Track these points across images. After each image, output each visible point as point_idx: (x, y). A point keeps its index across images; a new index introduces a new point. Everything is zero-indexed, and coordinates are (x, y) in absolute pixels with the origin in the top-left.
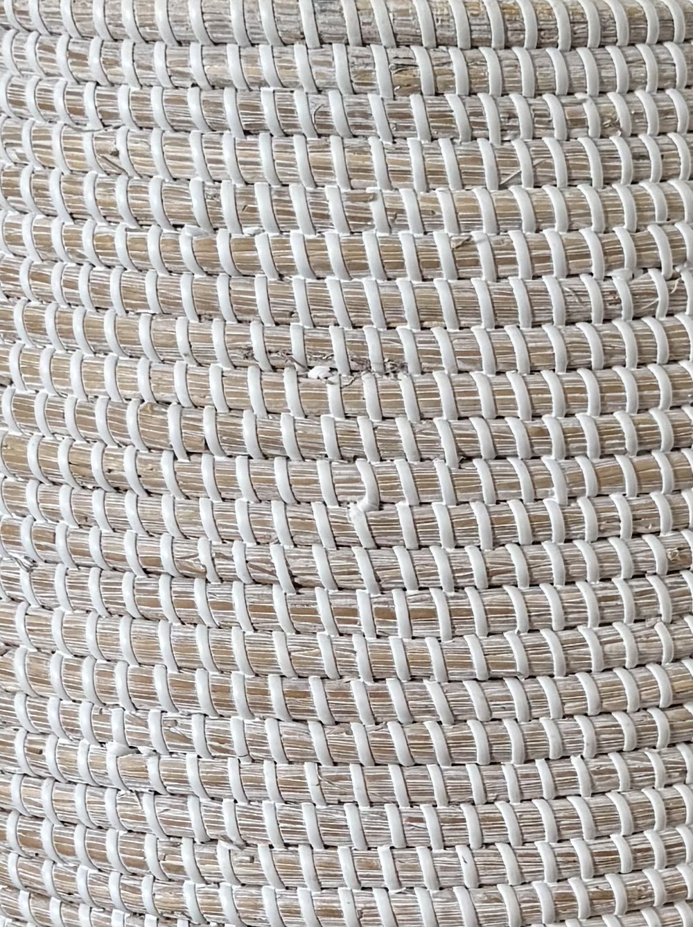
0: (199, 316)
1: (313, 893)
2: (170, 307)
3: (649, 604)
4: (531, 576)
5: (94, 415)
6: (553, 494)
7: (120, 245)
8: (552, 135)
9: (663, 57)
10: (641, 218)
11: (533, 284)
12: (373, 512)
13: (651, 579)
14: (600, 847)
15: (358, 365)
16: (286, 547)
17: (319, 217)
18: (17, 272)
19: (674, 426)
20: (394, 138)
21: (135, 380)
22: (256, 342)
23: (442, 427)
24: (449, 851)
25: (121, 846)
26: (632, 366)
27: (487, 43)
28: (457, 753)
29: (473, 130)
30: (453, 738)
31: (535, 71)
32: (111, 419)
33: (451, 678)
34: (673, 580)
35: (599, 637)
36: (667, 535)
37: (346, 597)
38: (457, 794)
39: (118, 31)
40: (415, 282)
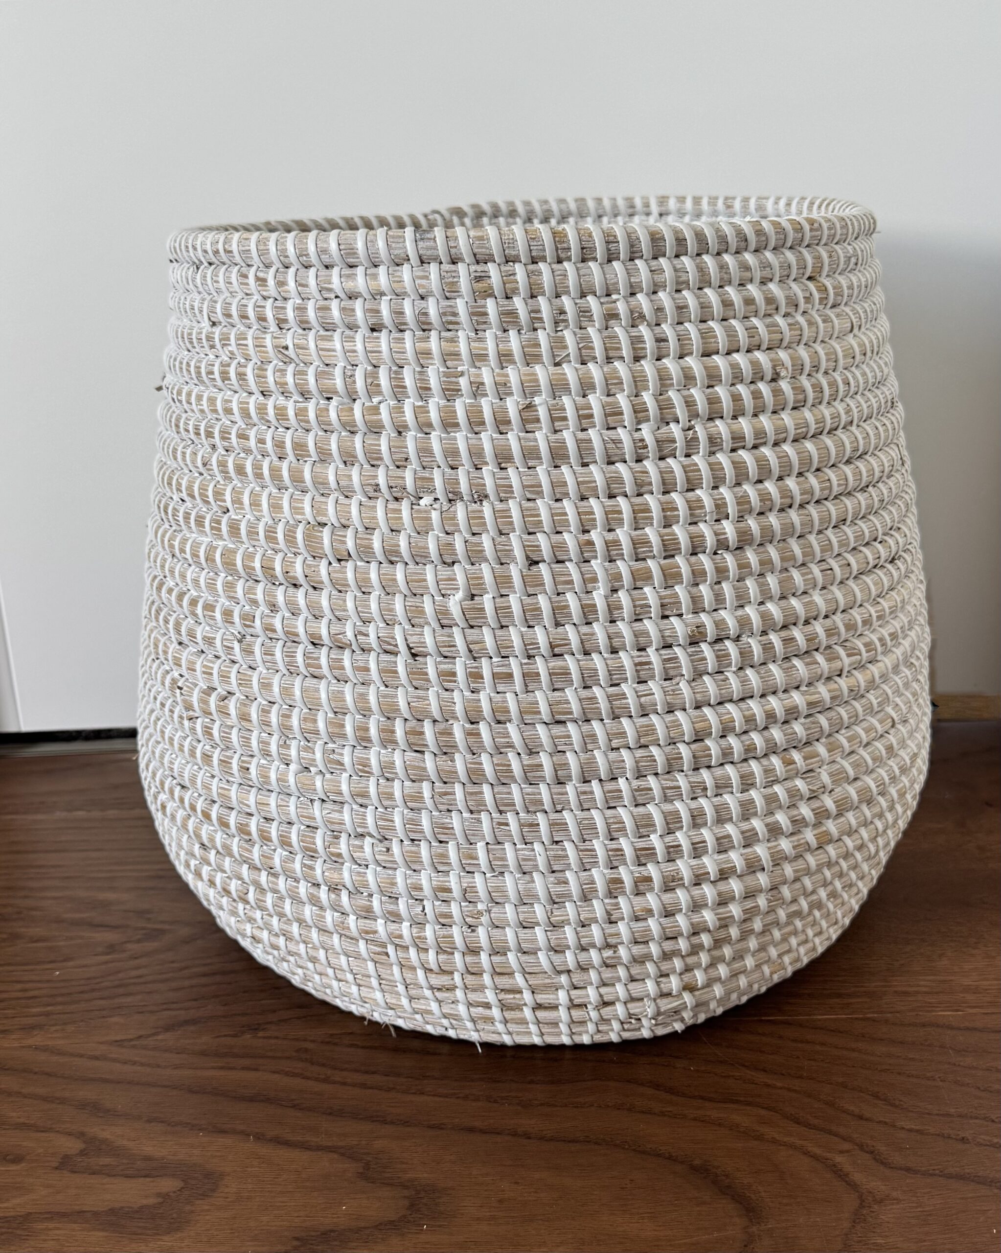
0: (345, 462)
1: (432, 875)
2: (324, 457)
3: (674, 668)
4: (583, 647)
5: (276, 533)
6: (599, 588)
7: (291, 413)
8: (594, 326)
9: (678, 266)
10: (662, 385)
11: (581, 435)
12: (466, 602)
13: (676, 649)
14: (641, 844)
15: (454, 497)
16: (406, 627)
17: (424, 391)
18: (230, 434)
19: (691, 538)
20: (476, 330)
21: (303, 508)
22: (382, 480)
23: (515, 541)
24: (529, 846)
25: (302, 838)
26: (659, 494)
27: (543, 259)
28: (532, 776)
29: (533, 323)
30: (528, 766)
31: (580, 279)
32: (289, 536)
33: (526, 721)
34: (693, 649)
35: (636, 692)
36: (689, 617)
37: (449, 663)
38: (533, 805)
39: (286, 260)
40: (494, 435)
